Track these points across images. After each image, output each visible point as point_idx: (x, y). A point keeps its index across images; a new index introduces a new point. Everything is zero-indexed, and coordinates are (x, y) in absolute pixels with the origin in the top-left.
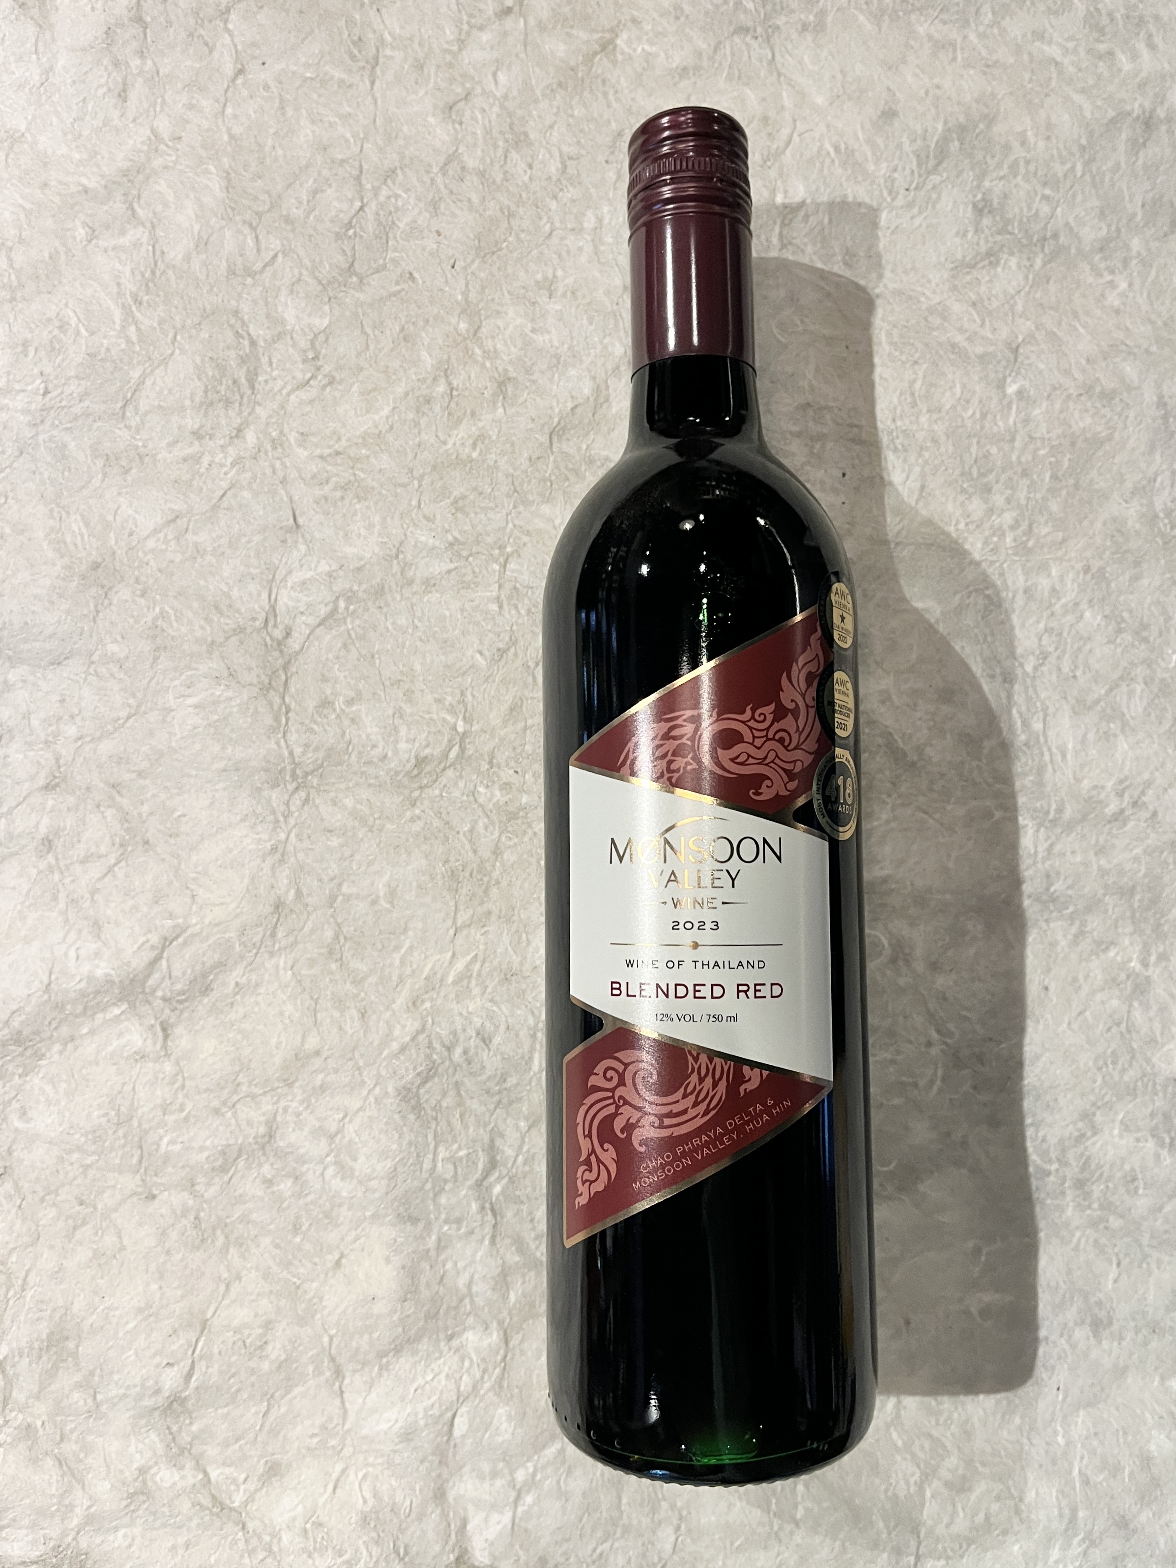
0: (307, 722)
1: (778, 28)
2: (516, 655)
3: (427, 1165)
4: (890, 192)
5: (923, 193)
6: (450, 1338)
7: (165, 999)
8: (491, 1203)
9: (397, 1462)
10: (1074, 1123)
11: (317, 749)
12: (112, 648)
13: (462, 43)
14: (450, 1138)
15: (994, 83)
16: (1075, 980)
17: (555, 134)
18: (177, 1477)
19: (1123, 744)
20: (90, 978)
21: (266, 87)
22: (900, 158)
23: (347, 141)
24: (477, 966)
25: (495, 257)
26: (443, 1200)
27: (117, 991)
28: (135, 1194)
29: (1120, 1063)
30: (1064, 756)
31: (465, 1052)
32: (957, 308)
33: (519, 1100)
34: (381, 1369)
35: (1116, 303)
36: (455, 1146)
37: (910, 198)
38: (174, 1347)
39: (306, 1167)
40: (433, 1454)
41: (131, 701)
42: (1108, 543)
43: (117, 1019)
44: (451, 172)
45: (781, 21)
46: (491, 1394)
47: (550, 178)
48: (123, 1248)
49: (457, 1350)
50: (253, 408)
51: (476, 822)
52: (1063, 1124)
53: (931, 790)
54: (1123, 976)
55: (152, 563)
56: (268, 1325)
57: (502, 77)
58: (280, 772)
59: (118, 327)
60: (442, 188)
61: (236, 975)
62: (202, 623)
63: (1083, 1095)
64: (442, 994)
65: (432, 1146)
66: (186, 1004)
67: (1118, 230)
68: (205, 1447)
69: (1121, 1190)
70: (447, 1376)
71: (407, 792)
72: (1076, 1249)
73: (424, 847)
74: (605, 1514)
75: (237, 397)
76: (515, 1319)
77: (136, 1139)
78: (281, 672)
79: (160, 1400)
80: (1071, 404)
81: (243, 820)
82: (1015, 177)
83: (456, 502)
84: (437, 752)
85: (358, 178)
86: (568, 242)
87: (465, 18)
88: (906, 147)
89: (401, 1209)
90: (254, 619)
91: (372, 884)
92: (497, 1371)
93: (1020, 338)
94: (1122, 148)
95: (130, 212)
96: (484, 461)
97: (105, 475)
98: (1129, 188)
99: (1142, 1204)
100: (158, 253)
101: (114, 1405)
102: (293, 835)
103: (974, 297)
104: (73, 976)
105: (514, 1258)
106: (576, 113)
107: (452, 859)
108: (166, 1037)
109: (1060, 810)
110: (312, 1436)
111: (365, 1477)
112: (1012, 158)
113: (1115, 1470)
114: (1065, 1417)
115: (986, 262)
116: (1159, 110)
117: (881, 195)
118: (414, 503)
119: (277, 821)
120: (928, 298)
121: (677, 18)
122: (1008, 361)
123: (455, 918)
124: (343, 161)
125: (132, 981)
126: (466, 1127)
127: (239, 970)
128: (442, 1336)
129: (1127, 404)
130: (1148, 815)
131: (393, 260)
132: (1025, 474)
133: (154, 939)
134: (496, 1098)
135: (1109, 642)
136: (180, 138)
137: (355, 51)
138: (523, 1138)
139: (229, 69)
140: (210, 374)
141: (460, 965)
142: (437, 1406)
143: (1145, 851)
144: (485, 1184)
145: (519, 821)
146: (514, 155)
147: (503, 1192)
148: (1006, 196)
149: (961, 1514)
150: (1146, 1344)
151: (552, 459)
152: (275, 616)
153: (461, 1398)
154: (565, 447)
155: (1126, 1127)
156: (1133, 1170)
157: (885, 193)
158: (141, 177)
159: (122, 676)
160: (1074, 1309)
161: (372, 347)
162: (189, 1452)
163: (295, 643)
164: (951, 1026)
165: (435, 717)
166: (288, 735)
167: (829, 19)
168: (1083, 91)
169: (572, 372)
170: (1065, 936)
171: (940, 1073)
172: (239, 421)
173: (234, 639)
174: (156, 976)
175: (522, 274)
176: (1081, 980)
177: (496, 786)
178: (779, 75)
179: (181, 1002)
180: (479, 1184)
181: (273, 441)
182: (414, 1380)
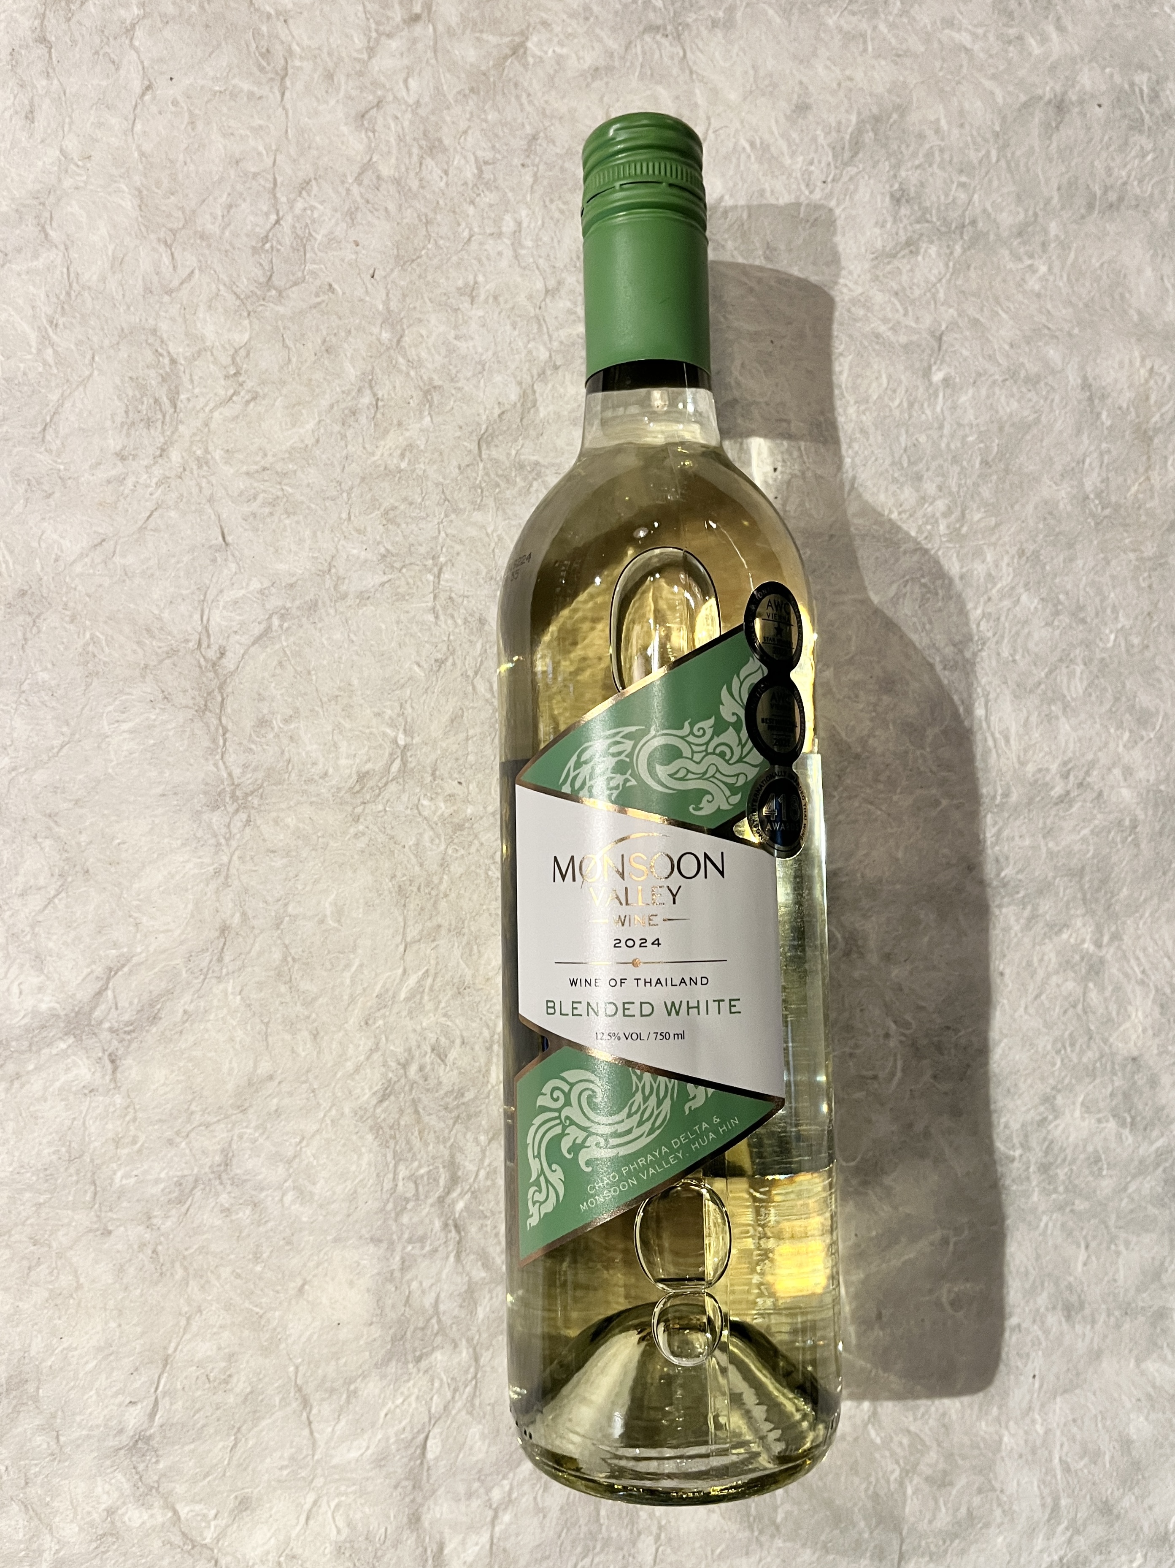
0: (245, 742)
1: (688, 25)
2: (454, 664)
3: (387, 1185)
4: (807, 185)
5: (840, 184)
6: (418, 1360)
7: (111, 1030)
8: (455, 1220)
9: (370, 1489)
10: (1036, 1107)
11: (255, 770)
12: (43, 676)
13: (371, 51)
14: (410, 1155)
15: (906, 73)
16: (1029, 964)
17: (469, 139)
18: (145, 1516)
19: (1065, 726)
20: (35, 1013)
21: (175, 103)
22: (816, 151)
23: (259, 154)
24: (430, 980)
25: (414, 265)
26: (405, 1219)
27: (62, 1025)
28: (90, 1231)
29: (1078, 1046)
30: (1007, 740)
31: (421, 1069)
32: (879, 298)
33: (477, 1114)
34: (348, 1397)
35: (1037, 287)
36: (416, 1164)
37: (827, 191)
38: (137, 1385)
39: (264, 1194)
40: (407, 1479)
41: (65, 729)
42: (1041, 526)
43: (64, 1054)
44: (366, 182)
45: (690, 18)
46: (464, 1413)
47: (465, 184)
48: (79, 1287)
49: (426, 1372)
50: (176, 429)
51: (421, 834)
52: (1024, 1109)
53: (877, 781)
54: (1077, 958)
55: (80, 588)
56: (231, 1357)
57: (413, 83)
58: (219, 794)
59: (34, 351)
60: (359, 199)
61: (184, 1002)
62: (135, 647)
63: (1042, 1079)
64: (395, 1010)
65: (391, 1166)
66: (134, 1035)
67: (1036, 215)
68: (172, 1485)
69: (1086, 1171)
70: (418, 1398)
71: (349, 809)
72: (1044, 1233)
73: (370, 863)
74: (584, 1529)
75: (160, 416)
76: (485, 1335)
77: (89, 1174)
78: (216, 692)
79: (125, 1439)
80: (997, 390)
81: (184, 845)
82: (930, 165)
83: (387, 513)
84: (379, 765)
85: (273, 192)
86: (487, 247)
87: (373, 26)
88: (821, 140)
89: (364, 1231)
90: (187, 641)
91: (319, 903)
92: (468, 1389)
93: (943, 327)
94: (1035, 132)
95: (42, 235)
96: (413, 471)
97: (27, 500)
98: (1044, 172)
99: (1107, 1185)
100: (72, 275)
101: (78, 1446)
102: (235, 858)
103: (896, 287)
104: (17, 1012)
105: (478, 1274)
106: (490, 117)
107: (399, 874)
108: (115, 1070)
109: (1006, 795)
110: (282, 1468)
111: (338, 1506)
112: (927, 146)
113: (1095, 1456)
114: (1043, 1406)
115: (907, 251)
116: (1070, 93)
117: (800, 189)
118: (344, 516)
119: (219, 844)
120: (850, 290)
121: (587, 19)
122: (933, 350)
123: (404, 933)
124: (255, 175)
125: (77, 1013)
126: (426, 1144)
127: (187, 997)
128: (410, 1358)
129: (1052, 388)
130: (1095, 795)
131: (313, 273)
132: (955, 460)
133: (99, 970)
134: (455, 1113)
135: (1047, 624)
136: (89, 157)
137: (264, 64)
138: (483, 1152)
139: (137, 86)
140: (131, 394)
141: (412, 981)
142: (408, 1429)
143: (1092, 832)
144: (448, 1200)
145: (465, 833)
146: (429, 162)
147: (467, 1208)
148: (922, 185)
149: (943, 1510)
150: (1118, 1326)
151: (481, 465)
152: (209, 636)
153: (433, 1420)
154: (494, 453)
155: (1087, 1108)
156: (1096, 1151)
157: (803, 187)
158: (52, 199)
159: (54, 704)
160: (1045, 1295)
161: (294, 360)
162: (157, 1489)
163: (229, 662)
164: (908, 1017)
165: (374, 730)
166: (227, 756)
167: (739, 15)
168: (994, 77)
169: (498, 378)
170: (1017, 920)
171: (900, 1064)
172: (162, 440)
173: (168, 662)
174: (103, 1007)
175: (442, 281)
176: (1036, 964)
177: (440, 798)
178: (691, 72)
179: (129, 1033)
180: (441, 1200)
181: (198, 459)
182: (384, 1404)
